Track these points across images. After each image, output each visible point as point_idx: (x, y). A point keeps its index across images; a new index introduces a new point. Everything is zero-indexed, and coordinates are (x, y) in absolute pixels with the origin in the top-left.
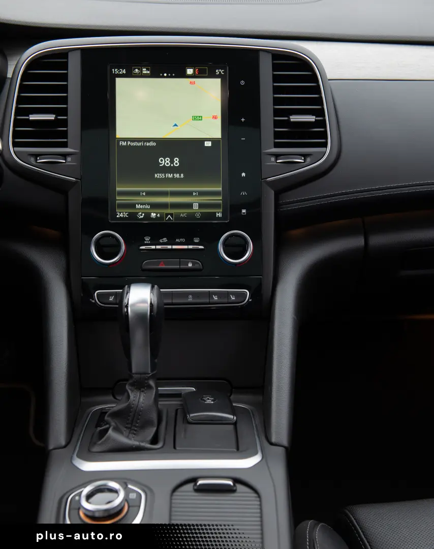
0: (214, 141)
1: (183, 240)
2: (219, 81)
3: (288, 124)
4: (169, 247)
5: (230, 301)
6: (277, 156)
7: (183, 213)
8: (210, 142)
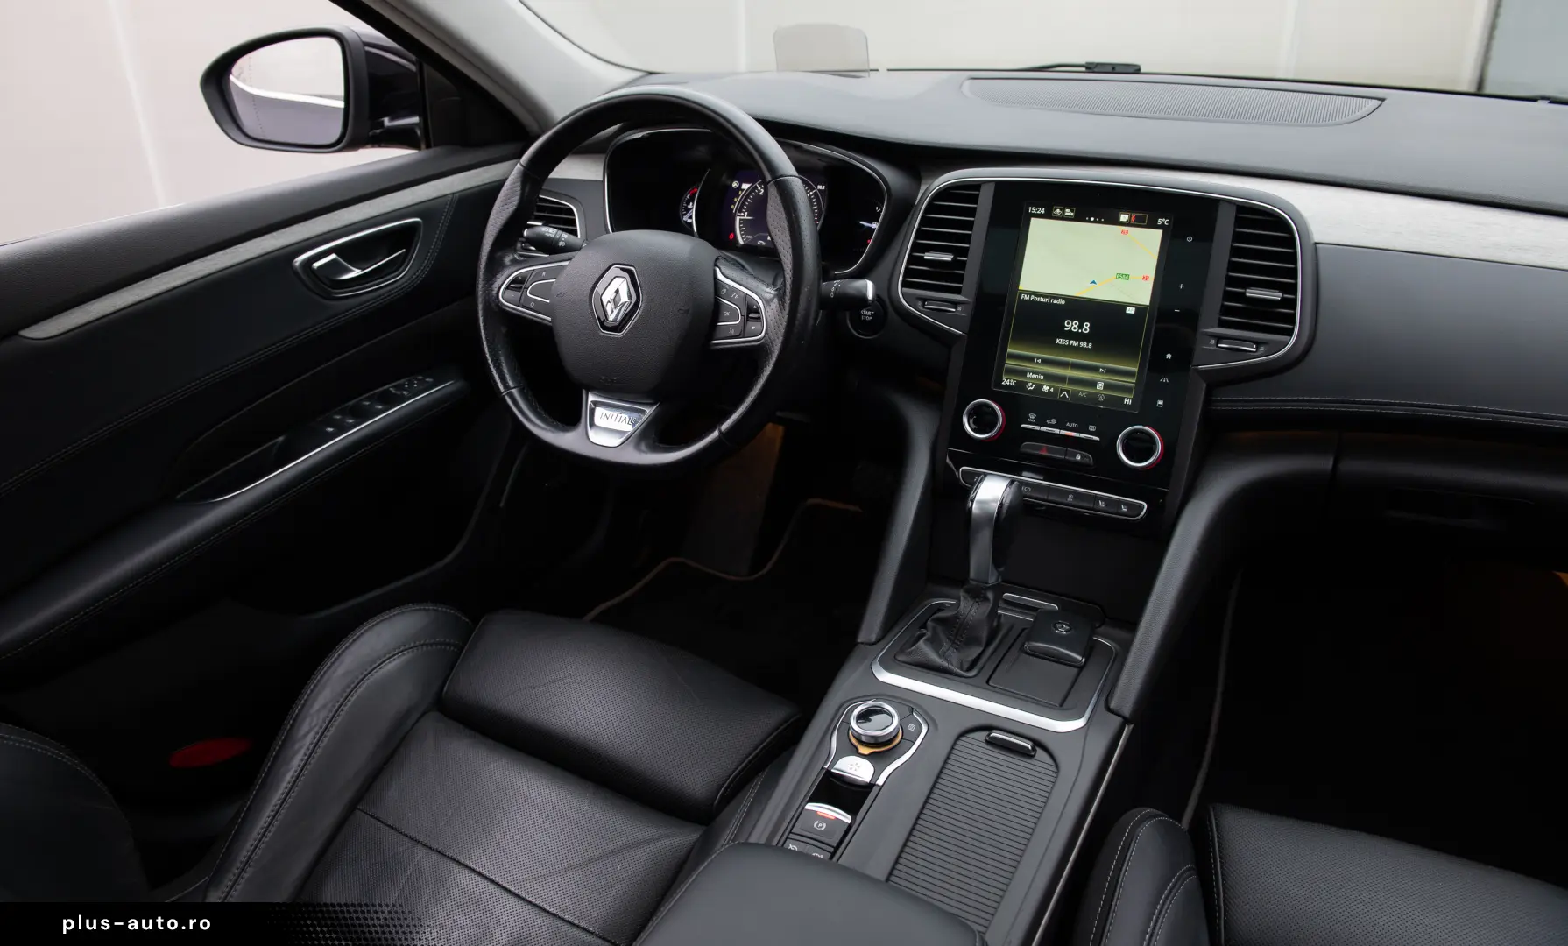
0: (1139, 308)
1: (1076, 426)
2: (1159, 233)
3: (1241, 297)
4: (1057, 431)
5: (1120, 511)
6: (1219, 338)
7: (1082, 392)
8: (1134, 309)
